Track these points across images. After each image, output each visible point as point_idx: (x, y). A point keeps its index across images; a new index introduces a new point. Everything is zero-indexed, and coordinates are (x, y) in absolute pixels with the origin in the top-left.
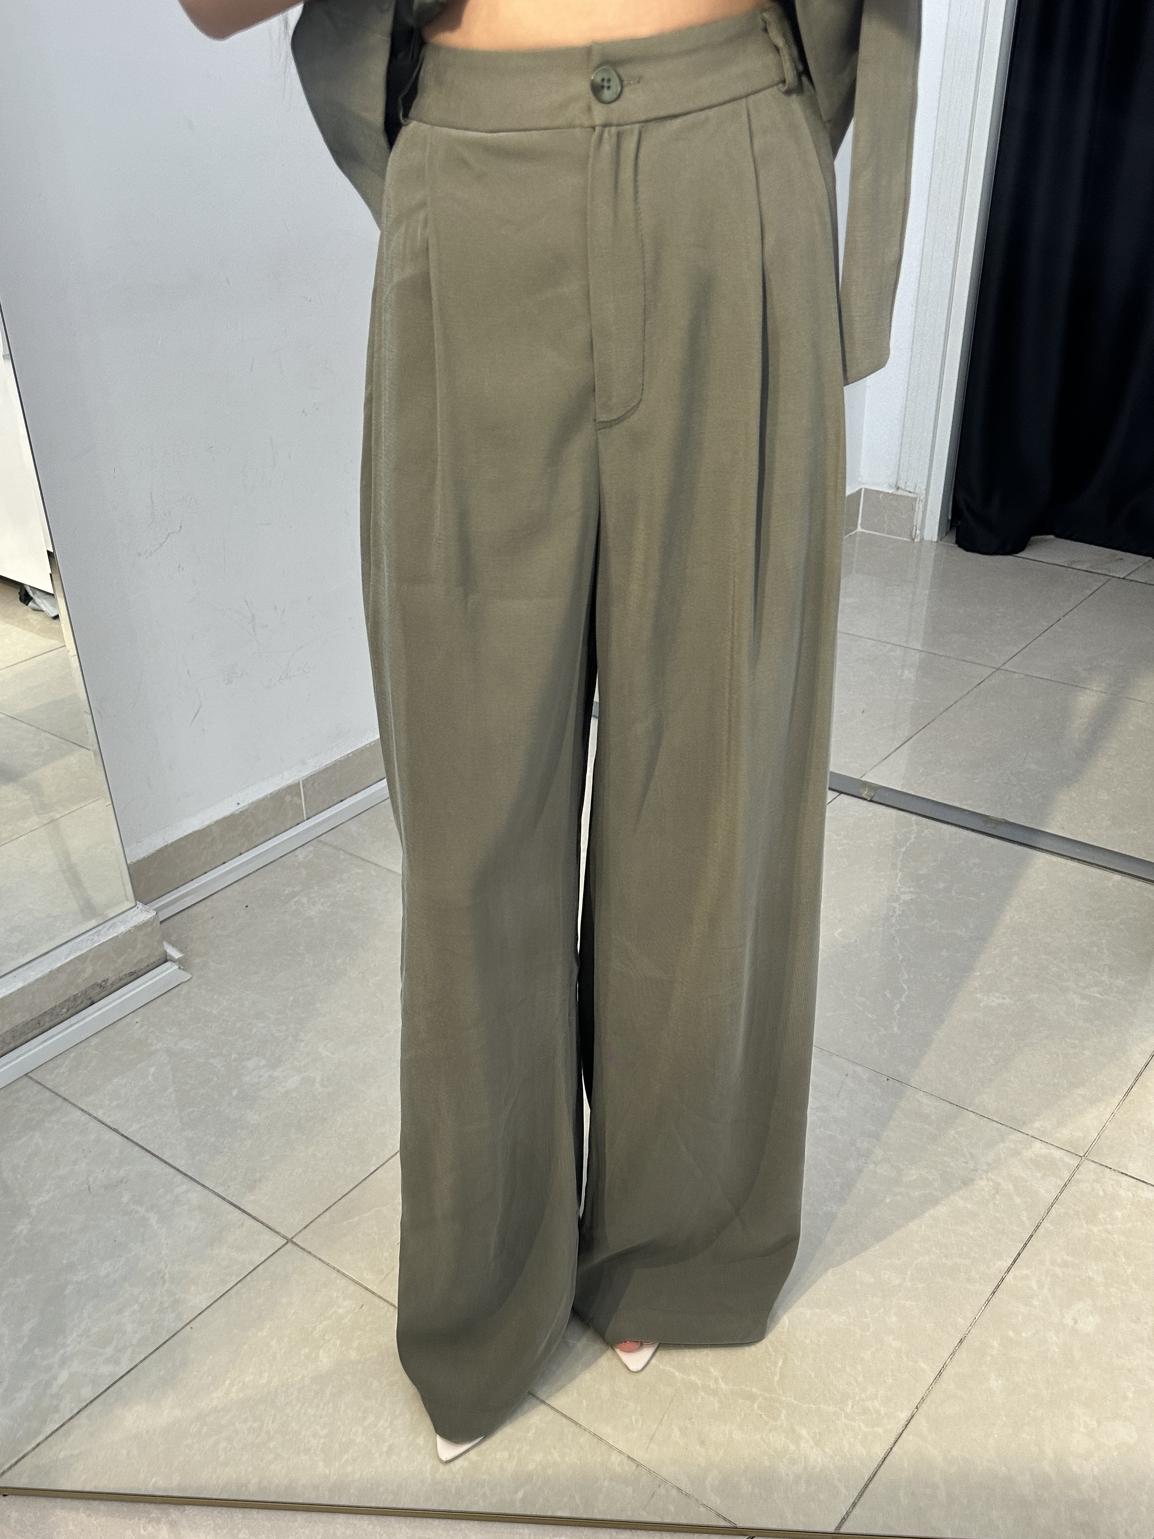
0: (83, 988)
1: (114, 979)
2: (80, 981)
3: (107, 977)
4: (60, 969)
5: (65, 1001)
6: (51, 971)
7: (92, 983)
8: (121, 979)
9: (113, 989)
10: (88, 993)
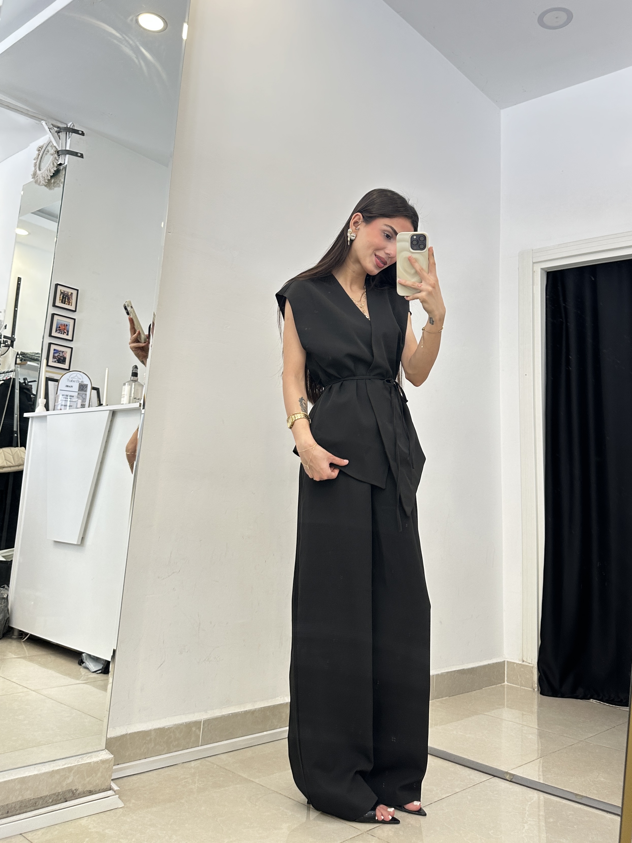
0: (64, 790)
1: (81, 790)
2: (64, 784)
3: (78, 788)
4: (58, 771)
5: (53, 794)
6: (53, 770)
7: (71, 789)
8: (84, 793)
9: (79, 796)
10: (66, 794)
